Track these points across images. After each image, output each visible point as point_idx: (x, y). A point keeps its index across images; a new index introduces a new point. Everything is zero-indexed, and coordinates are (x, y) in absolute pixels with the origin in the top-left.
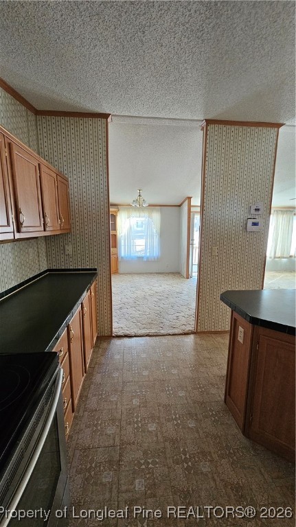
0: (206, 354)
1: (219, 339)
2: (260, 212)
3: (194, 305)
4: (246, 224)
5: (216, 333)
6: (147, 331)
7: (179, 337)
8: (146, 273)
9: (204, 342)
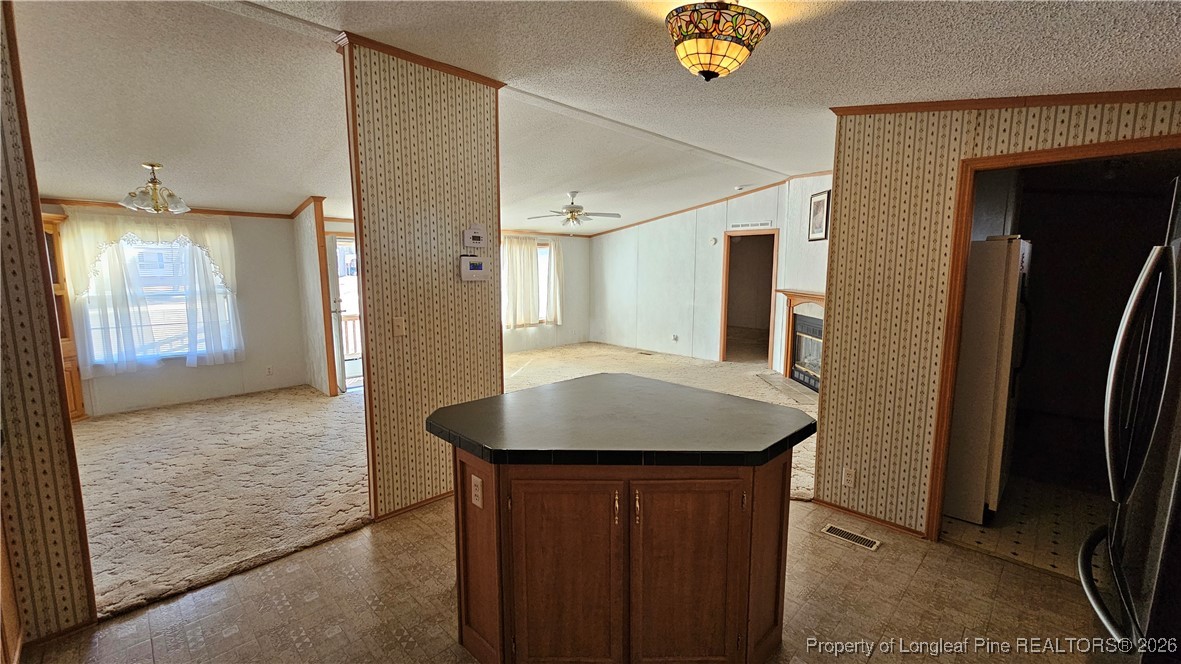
0: (406, 559)
1: (431, 517)
2: (482, 244)
3: (362, 458)
4: (459, 267)
5: (421, 505)
6: (231, 562)
7: (333, 544)
8: (199, 403)
9: (396, 536)
